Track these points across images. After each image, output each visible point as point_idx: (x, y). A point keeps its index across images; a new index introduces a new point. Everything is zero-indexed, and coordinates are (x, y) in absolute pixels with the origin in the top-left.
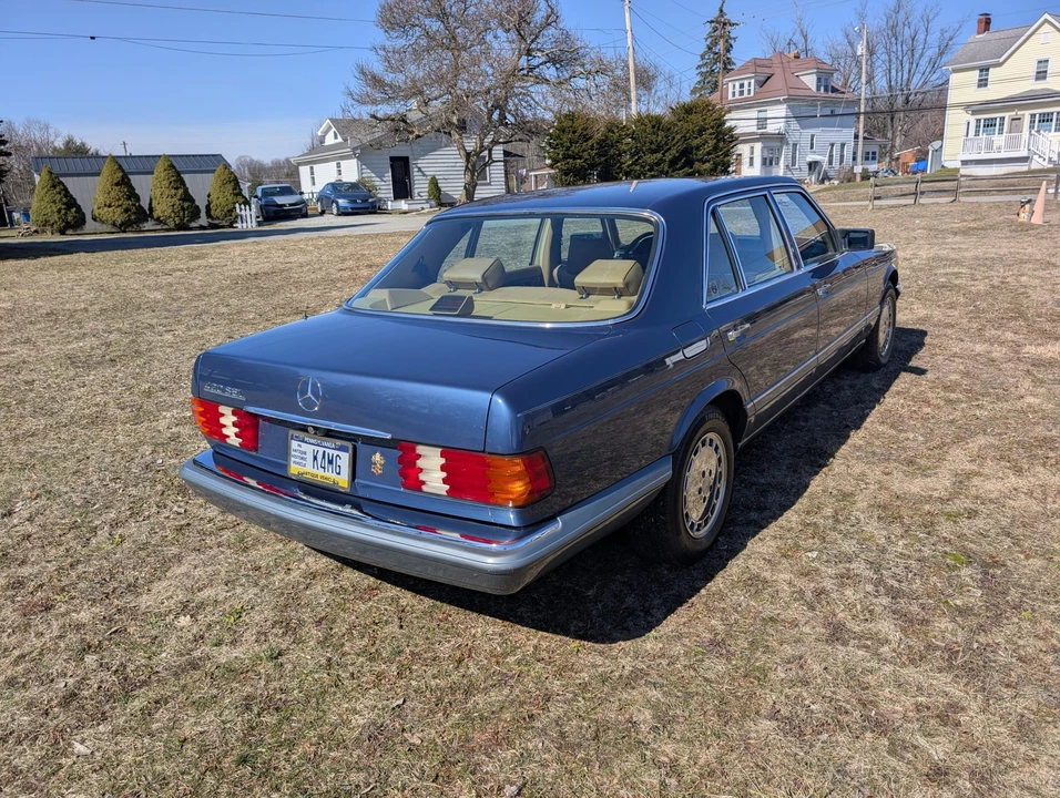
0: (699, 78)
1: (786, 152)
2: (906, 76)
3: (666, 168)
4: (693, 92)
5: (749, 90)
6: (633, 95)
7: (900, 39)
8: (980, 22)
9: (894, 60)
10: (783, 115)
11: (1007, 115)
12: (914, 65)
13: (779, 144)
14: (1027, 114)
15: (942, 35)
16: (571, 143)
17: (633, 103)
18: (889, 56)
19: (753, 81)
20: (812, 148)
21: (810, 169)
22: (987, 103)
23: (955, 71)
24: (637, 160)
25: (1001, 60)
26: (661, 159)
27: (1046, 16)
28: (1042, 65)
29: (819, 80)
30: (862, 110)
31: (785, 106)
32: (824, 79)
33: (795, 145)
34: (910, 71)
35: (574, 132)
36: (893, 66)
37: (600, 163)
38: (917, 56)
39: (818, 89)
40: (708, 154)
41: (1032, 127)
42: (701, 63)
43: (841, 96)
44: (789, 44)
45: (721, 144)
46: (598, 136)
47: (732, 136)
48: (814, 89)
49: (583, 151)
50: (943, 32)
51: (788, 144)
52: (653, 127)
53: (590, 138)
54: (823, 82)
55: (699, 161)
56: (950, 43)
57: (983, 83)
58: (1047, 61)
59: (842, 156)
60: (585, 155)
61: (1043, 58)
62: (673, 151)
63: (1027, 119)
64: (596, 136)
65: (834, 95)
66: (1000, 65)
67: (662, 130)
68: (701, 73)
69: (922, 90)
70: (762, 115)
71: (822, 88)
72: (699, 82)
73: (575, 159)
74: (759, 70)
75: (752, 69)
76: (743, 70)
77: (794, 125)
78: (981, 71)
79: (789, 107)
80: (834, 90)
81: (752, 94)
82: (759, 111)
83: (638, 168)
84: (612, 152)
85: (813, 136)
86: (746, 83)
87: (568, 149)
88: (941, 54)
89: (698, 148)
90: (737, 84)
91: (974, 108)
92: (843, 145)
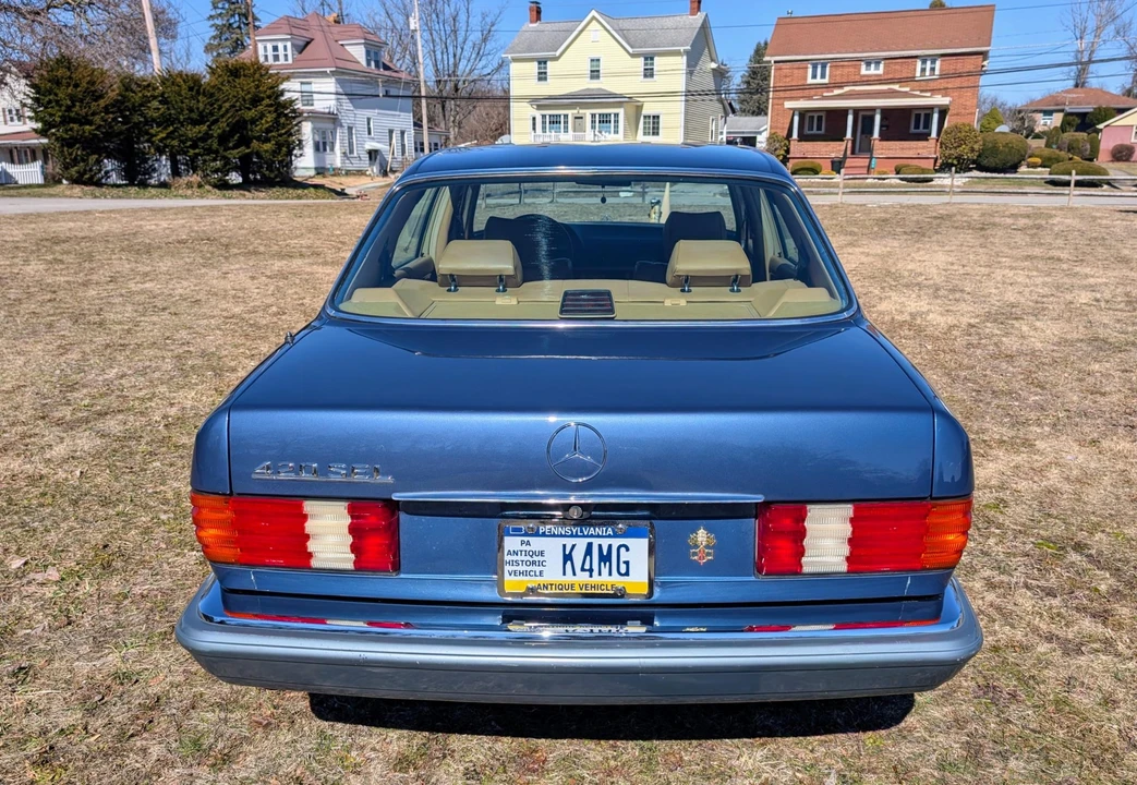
0: (213, 32)
1: (340, 136)
2: (452, 61)
3: (215, 146)
4: (208, 49)
5: (286, 56)
6: (153, 42)
7: (441, 17)
8: (531, 9)
9: (438, 40)
10: (333, 90)
11: (571, 113)
12: (459, 50)
13: (331, 126)
14: (588, 113)
15: (484, 19)
16: (73, 102)
17: (155, 56)
18: (431, 34)
19: (289, 44)
20: (369, 133)
21: (370, 158)
22: (550, 98)
23: (515, 60)
24: (172, 132)
25: (558, 53)
26: (206, 133)
27: (593, 13)
28: (595, 63)
29: (368, 53)
30: (423, 94)
31: (333, 80)
32: (373, 51)
33: (350, 129)
34: (455, 56)
35: (76, 86)
36: (438, 47)
37: (121, 133)
38: (460, 39)
39: (369, 64)
40: (268, 131)
41: (593, 127)
42: (213, 13)
43: (394, 75)
44: (322, 4)
45: (282, 120)
46: (112, 95)
47: (294, 111)
48: (364, 63)
49: (94, 114)
50: (484, 16)
51: (341, 126)
52: (191, 89)
53: (101, 97)
54: (372, 54)
55: (258, 139)
56: (493, 29)
57: (542, 76)
58: (598, 60)
59: (403, 146)
60: (97, 119)
61: (595, 56)
62: (223, 125)
63: (588, 119)
64: (111, 94)
65: (387, 73)
66: (556, 59)
67: (204, 94)
68: (216, 26)
69: (470, 78)
70: (305, 88)
71: (373, 63)
72: (214, 38)
73: (81, 124)
74: (295, 31)
75: (286, 28)
76: (273, 28)
77: (347, 104)
78: (540, 63)
79: (339, 81)
80: (387, 68)
81: (290, 61)
82: (302, 83)
83: (175, 143)
84: (137, 118)
85: (369, 120)
86: (280, 46)
87: (69, 109)
88: (485, 40)
89: (253, 121)
90: (270, 46)
91: (539, 102)
92: (403, 133)
